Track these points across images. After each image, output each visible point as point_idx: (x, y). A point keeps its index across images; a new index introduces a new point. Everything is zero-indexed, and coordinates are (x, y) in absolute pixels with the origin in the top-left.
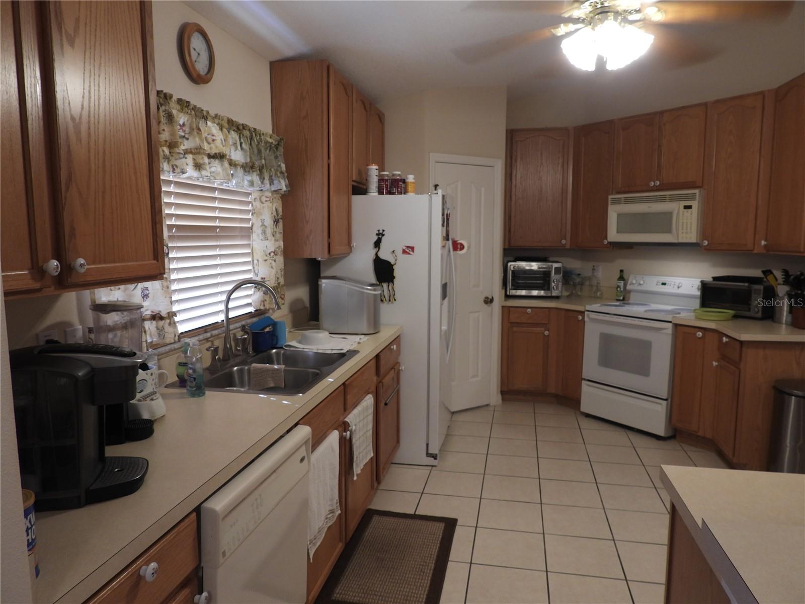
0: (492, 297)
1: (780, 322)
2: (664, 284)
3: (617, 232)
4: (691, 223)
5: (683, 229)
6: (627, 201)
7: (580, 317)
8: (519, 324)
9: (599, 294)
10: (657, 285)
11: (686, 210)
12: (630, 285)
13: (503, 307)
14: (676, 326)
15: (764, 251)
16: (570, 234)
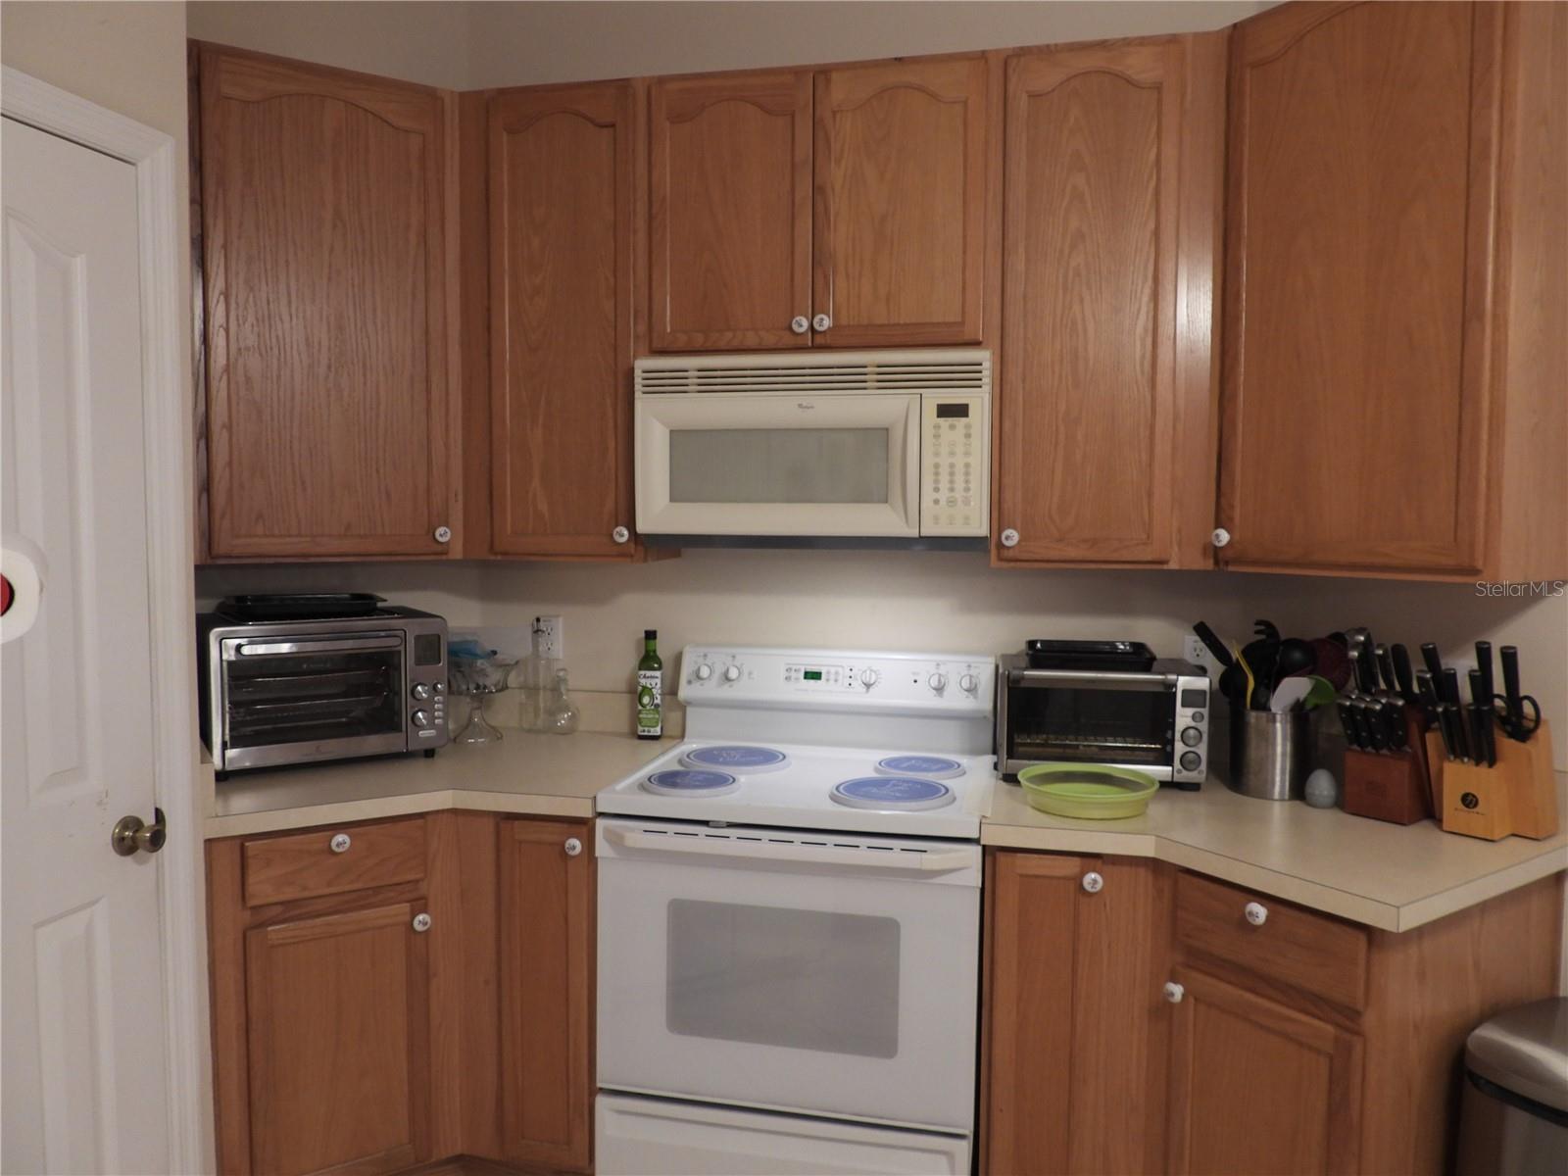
0: (159, 815)
1: (1264, 794)
2: (813, 676)
3: (673, 499)
4: (967, 465)
5: (937, 490)
6: (710, 383)
7: (575, 845)
8: (292, 910)
9: (563, 720)
10: (788, 678)
11: (945, 422)
12: (689, 682)
13: (209, 842)
14: (992, 855)
15: (1209, 565)
16: (460, 505)
